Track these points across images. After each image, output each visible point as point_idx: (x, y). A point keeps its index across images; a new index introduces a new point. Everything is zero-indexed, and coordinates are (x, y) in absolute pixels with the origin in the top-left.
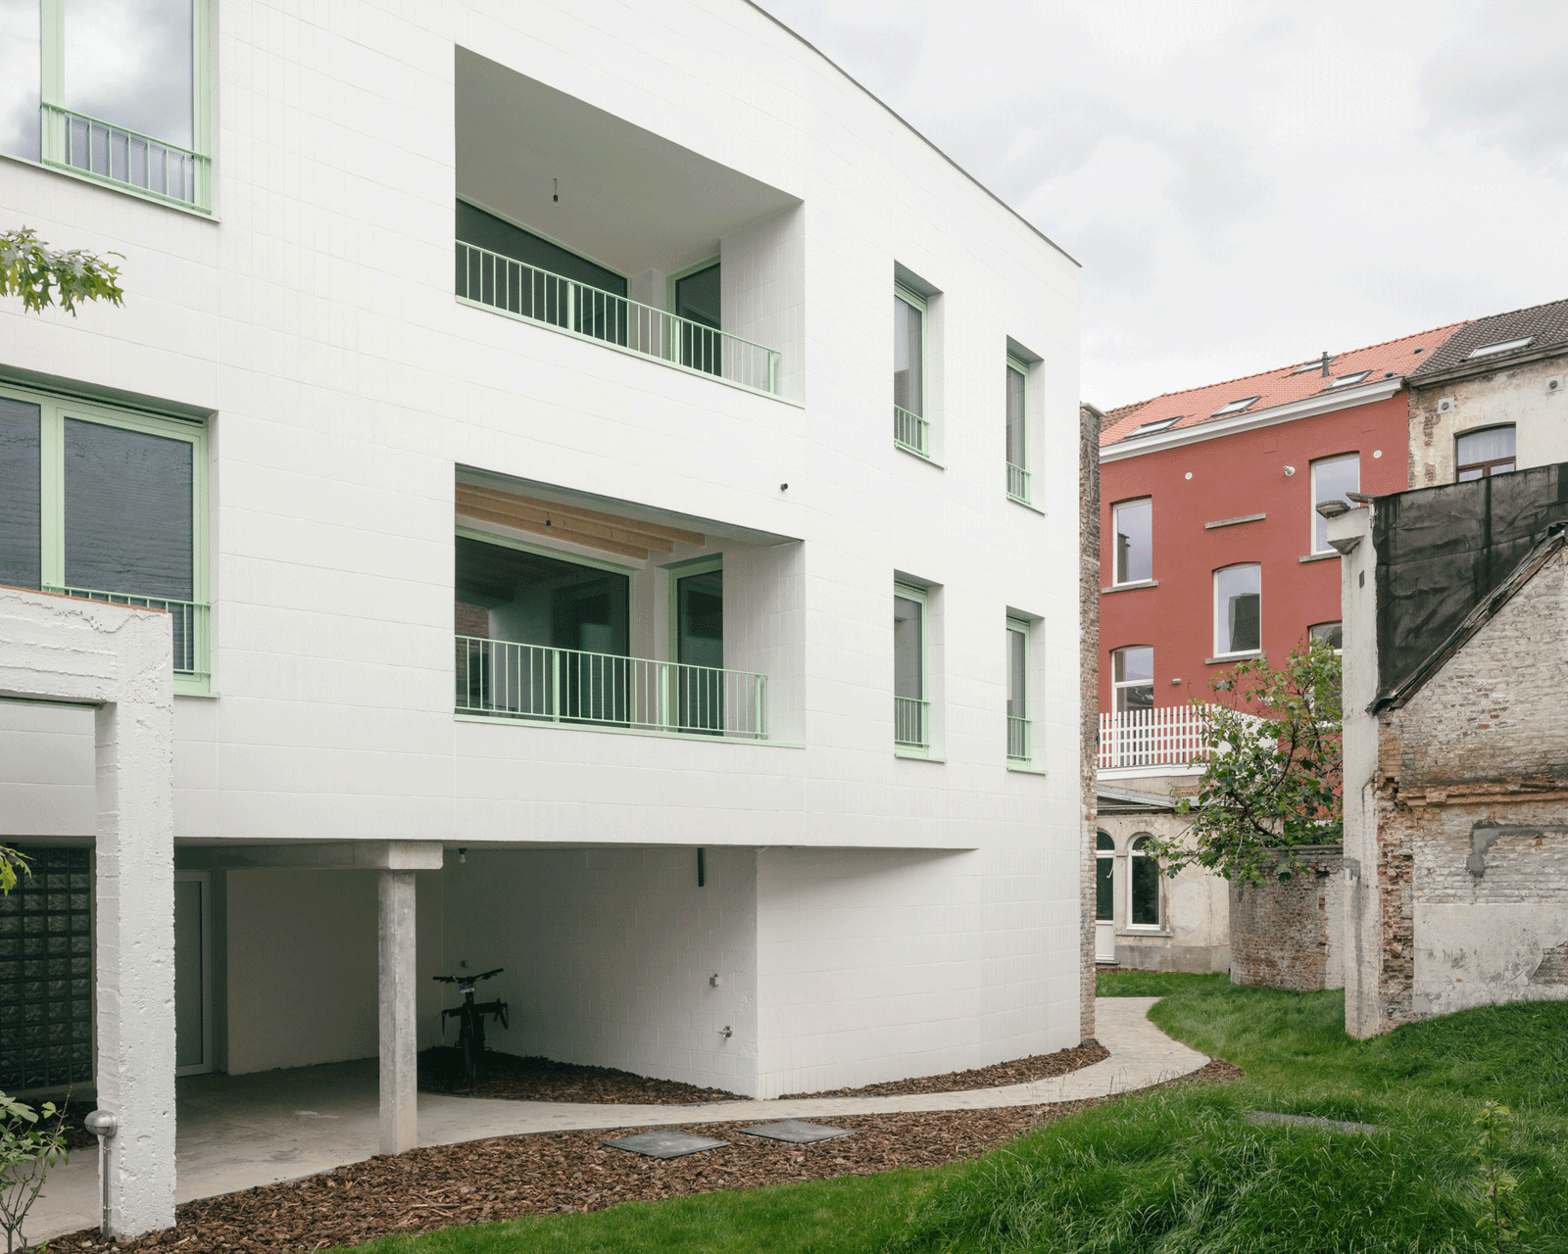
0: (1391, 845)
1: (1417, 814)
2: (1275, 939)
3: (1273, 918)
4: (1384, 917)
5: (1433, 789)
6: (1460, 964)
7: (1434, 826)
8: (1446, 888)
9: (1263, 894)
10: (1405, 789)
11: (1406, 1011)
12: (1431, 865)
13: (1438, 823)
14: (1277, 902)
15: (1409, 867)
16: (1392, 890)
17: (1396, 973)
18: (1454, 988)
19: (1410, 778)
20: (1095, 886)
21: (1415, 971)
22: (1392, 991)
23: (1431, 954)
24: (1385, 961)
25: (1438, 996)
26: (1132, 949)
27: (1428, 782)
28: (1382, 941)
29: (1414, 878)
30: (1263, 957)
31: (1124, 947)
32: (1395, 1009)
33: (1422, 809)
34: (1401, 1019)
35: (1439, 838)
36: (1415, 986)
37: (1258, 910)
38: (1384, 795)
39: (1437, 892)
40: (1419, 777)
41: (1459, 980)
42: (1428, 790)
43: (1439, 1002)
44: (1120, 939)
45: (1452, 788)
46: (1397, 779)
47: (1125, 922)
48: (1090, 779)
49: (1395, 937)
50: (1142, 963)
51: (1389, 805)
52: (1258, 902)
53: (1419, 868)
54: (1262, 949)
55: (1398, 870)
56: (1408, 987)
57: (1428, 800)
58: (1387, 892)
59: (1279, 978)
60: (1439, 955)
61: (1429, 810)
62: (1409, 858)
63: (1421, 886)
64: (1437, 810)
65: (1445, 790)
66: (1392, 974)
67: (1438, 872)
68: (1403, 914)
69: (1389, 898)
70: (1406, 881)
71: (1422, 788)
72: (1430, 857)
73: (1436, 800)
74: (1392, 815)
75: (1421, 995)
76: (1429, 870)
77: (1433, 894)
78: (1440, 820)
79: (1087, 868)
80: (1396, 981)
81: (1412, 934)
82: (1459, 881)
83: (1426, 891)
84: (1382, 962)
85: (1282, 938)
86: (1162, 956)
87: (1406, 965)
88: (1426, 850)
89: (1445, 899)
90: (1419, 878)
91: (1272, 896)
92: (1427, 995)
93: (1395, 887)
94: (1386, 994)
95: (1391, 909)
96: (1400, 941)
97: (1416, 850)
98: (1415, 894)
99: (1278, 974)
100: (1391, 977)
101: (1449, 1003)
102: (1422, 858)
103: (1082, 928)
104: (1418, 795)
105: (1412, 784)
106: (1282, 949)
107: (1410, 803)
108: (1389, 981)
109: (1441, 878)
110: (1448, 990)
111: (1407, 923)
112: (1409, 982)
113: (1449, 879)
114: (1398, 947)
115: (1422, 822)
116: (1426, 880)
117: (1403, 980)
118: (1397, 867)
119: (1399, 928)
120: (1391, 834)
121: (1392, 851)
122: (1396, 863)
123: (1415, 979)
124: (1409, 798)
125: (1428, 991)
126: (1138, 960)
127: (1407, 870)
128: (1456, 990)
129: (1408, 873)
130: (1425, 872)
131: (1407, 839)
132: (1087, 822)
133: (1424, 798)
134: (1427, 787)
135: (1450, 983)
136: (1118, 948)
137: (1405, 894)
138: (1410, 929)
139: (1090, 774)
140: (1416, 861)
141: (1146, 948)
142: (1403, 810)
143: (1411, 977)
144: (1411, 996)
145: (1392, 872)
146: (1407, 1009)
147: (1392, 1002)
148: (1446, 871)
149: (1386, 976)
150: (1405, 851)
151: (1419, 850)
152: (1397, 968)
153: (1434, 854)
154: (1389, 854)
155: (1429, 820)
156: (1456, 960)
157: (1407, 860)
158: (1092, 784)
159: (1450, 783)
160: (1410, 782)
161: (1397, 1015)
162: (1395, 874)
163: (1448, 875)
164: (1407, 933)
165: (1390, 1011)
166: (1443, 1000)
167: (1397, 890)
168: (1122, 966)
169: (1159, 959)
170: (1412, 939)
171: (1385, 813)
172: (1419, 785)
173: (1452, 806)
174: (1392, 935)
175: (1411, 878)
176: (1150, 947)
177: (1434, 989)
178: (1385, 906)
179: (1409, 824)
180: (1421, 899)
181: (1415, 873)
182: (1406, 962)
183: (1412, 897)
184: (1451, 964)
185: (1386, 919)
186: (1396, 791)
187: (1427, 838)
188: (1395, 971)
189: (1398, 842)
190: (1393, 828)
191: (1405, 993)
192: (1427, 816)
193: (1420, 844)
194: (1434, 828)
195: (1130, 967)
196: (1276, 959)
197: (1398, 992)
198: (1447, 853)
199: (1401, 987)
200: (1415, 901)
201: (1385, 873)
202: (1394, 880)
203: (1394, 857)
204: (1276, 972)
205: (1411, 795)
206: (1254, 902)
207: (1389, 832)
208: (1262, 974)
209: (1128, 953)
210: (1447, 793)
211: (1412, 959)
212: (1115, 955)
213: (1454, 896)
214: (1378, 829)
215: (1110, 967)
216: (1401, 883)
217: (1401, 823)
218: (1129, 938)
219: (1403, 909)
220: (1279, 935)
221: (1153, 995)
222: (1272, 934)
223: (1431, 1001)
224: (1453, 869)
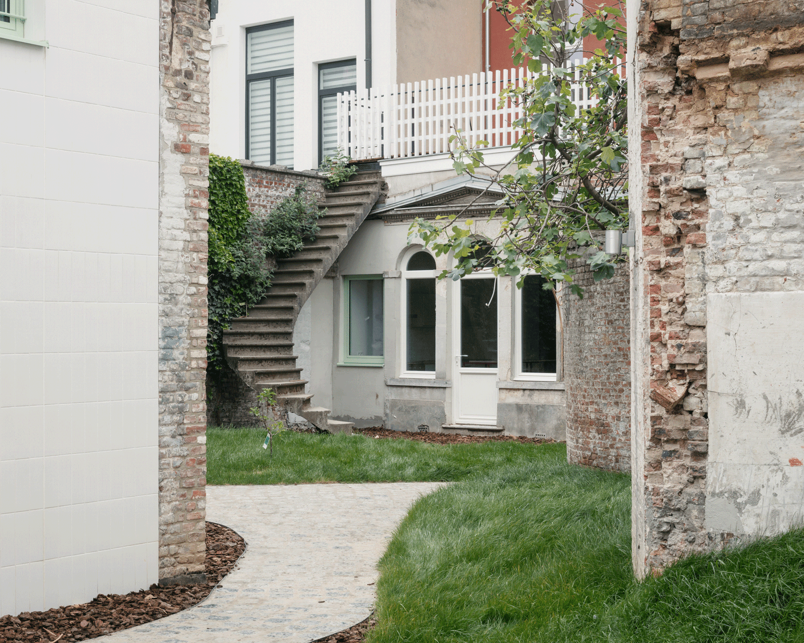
0: (668, 167)
1: (714, 98)
2: (608, 387)
3: (606, 350)
4: (652, 325)
5: (744, 40)
6: (797, 425)
7: (746, 123)
8: (770, 257)
9: (593, 309)
10: (691, 44)
11: (693, 529)
12: (739, 207)
13: (754, 115)
14: (610, 322)
15: (700, 214)
16: (668, 266)
17: (676, 447)
18: (785, 479)
19: (699, 20)
20: (204, 280)
21: (711, 442)
22: (667, 486)
23: (741, 404)
24: (655, 419)
25: (755, 498)
26: (519, 408)
27: (734, 25)
28: (649, 377)
29: (709, 239)
30: (593, 416)
31: (509, 405)
32: (673, 525)
33: (722, 87)
34: (683, 547)
35: (755, 148)
36: (711, 475)
37: (587, 337)
38: (654, 61)
39: (753, 267)
40: (717, 16)
41: (794, 462)
42: (734, 43)
43: (756, 509)
44: (504, 394)
45: (779, 36)
46: (675, 24)
47: (512, 369)
48: (189, 75)
49: (672, 366)
50: (533, 429)
51: (664, 82)
52: (586, 323)
53: (719, 215)
54: (592, 403)
55: (679, 222)
56: (698, 476)
57: (732, 65)
58: (659, 271)
59: (613, 452)
60: (756, 405)
61: (736, 87)
62: (699, 194)
63: (721, 256)
64: (751, 86)
65: (766, 40)
66: (669, 447)
67: (754, 224)
68: (689, 318)
69: (663, 283)
70: (695, 246)
71: (723, 41)
72: (740, 191)
73: (749, 62)
74: (670, 104)
75: (721, 493)
76: (737, 218)
77: (744, 272)
78: (757, 108)
79: (181, 245)
80: (676, 463)
81: (703, 360)
82: (794, 241)
83: (731, 265)
84: (649, 422)
85: (617, 384)
86: (559, 419)
87: (693, 429)
88: (731, 175)
89: (767, 281)
90: (717, 237)
91: (603, 311)
92: (734, 494)
93: (673, 260)
94: (656, 492)
95: (665, 308)
96: (681, 375)
97: (712, 177)
98: (713, 272)
99: (612, 446)
100: (668, 455)
101: (775, 514)
102: (723, 194)
103: (164, 359)
104: (716, 54)
105: (702, 34)
106: (617, 403)
107: (701, 74)
108: (664, 465)
109: (760, 236)
110: (772, 482)
111: (695, 336)
112: (699, 465)
113: (775, 236)
114: (677, 389)
115: (724, 115)
116: (731, 240)
117: (688, 462)
118: (677, 215)
119: (679, 346)
120: (666, 144)
121: (667, 180)
122: (675, 207)
123: (711, 458)
124: (700, 64)
125: (734, 486)
126: (527, 425)
127: (697, 221)
128: (790, 485)
129: (698, 227)
130: (729, 223)
131: (695, 153)
132: (180, 158)
133: (725, 60)
134: (732, 37)
135: (777, 467)
136: (502, 408)
137: (691, 272)
138: (700, 349)
139: (187, 66)
140: (712, 201)
141: (538, 406)
142: (689, 92)
143: (704, 455)
144: (702, 497)
145: (668, 227)
146: (697, 524)
147: (667, 510)
148: (768, 220)
149: (657, 453)
150: (691, 180)
151: (717, 176)
152: (675, 435)
153: (746, 184)
154: (662, 188)
155: (735, 110)
156: (788, 415)
157: (698, 201)
158: (192, 85)
159: (775, 25)
160: (700, 27)
161: (677, 539)
162: (673, 231)
163: (774, 228)
164: (694, 359)
165: (665, 528)
166: (764, 506)
167: (678, 265)
168: (506, 433)
169: (554, 422)
170: (704, 371)
171: (652, 100)
172: (717, 33)
173: (779, 73)
174: (666, 365)
175: (704, 238)
176: (543, 406)
177: (746, 482)
178: (655, 301)
179: (700, 121)
180: (722, 284)
181: (709, 226)
182: (693, 421)
183: (704, 280)
184: (778, 425)
185: (657, 329)
186: (676, 52)
187: (733, 149)
188: (675, 441)
189: (677, 161)
190: (671, 132)
191: (691, 490)
192: (732, 101)
193: (720, 162)
194: (745, 124)
195: (515, 435)
196: (610, 420)
197: (678, 487)
198: (771, 179)
199: (685, 477)
200: (710, 287)
201: (656, 229)
202: (674, 243)
203: (670, 193)
204: (609, 442)
205: (701, 57)
206: (581, 323)
207: (662, 139)
208: (591, 446)
209: (514, 414)
210: (770, 46)
211: (706, 415)
212: (498, 417)
213: (785, 274)
214: (644, 135)
215: (491, 435)
216: (687, 250)
217: (686, 121)
218: (516, 393)
219: (689, 306)
220: (613, 380)
221: (422, 477)
222: (605, 377)
223: (739, 508)
224: (782, 215)
